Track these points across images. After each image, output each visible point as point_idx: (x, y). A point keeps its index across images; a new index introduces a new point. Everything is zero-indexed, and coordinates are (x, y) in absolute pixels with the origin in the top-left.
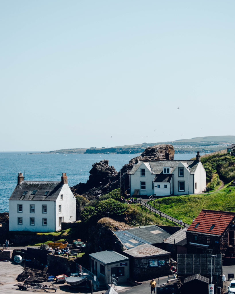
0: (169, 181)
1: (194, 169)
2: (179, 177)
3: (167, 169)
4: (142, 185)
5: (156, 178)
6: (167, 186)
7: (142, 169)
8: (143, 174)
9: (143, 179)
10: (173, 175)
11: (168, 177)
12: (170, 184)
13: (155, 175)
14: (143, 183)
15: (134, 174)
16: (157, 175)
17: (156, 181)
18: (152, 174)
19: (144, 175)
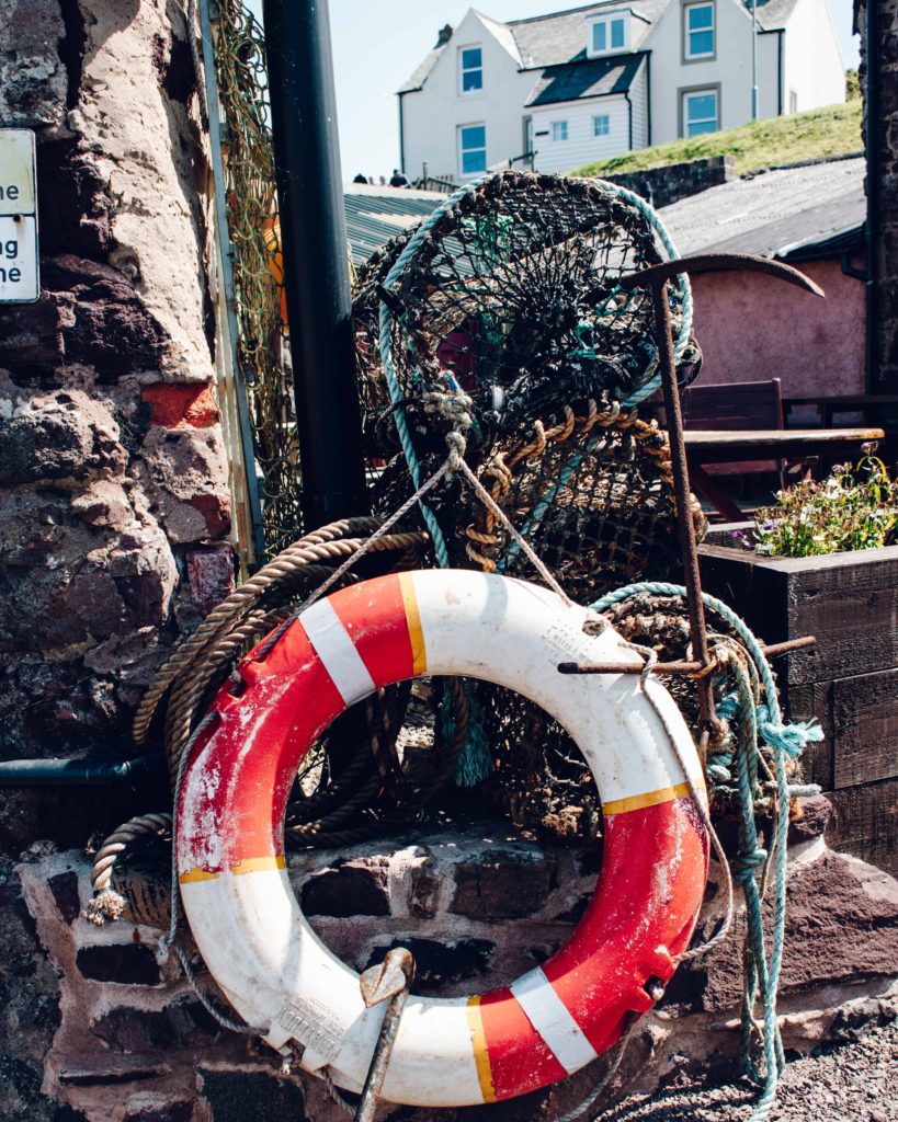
0: (621, 88)
1: (785, 9)
2: (684, 62)
3: (614, 23)
4: (465, 147)
5: (543, 88)
6: (611, 124)
7: (465, 53)
8: (473, 81)
9: (473, 110)
10: (648, 53)
11: (618, 71)
12: (625, 105)
13: (542, 72)
14: (473, 137)
15: (420, 89)
16: (549, 71)
17: (545, 99)
18: (520, 71)
19: (479, 85)
